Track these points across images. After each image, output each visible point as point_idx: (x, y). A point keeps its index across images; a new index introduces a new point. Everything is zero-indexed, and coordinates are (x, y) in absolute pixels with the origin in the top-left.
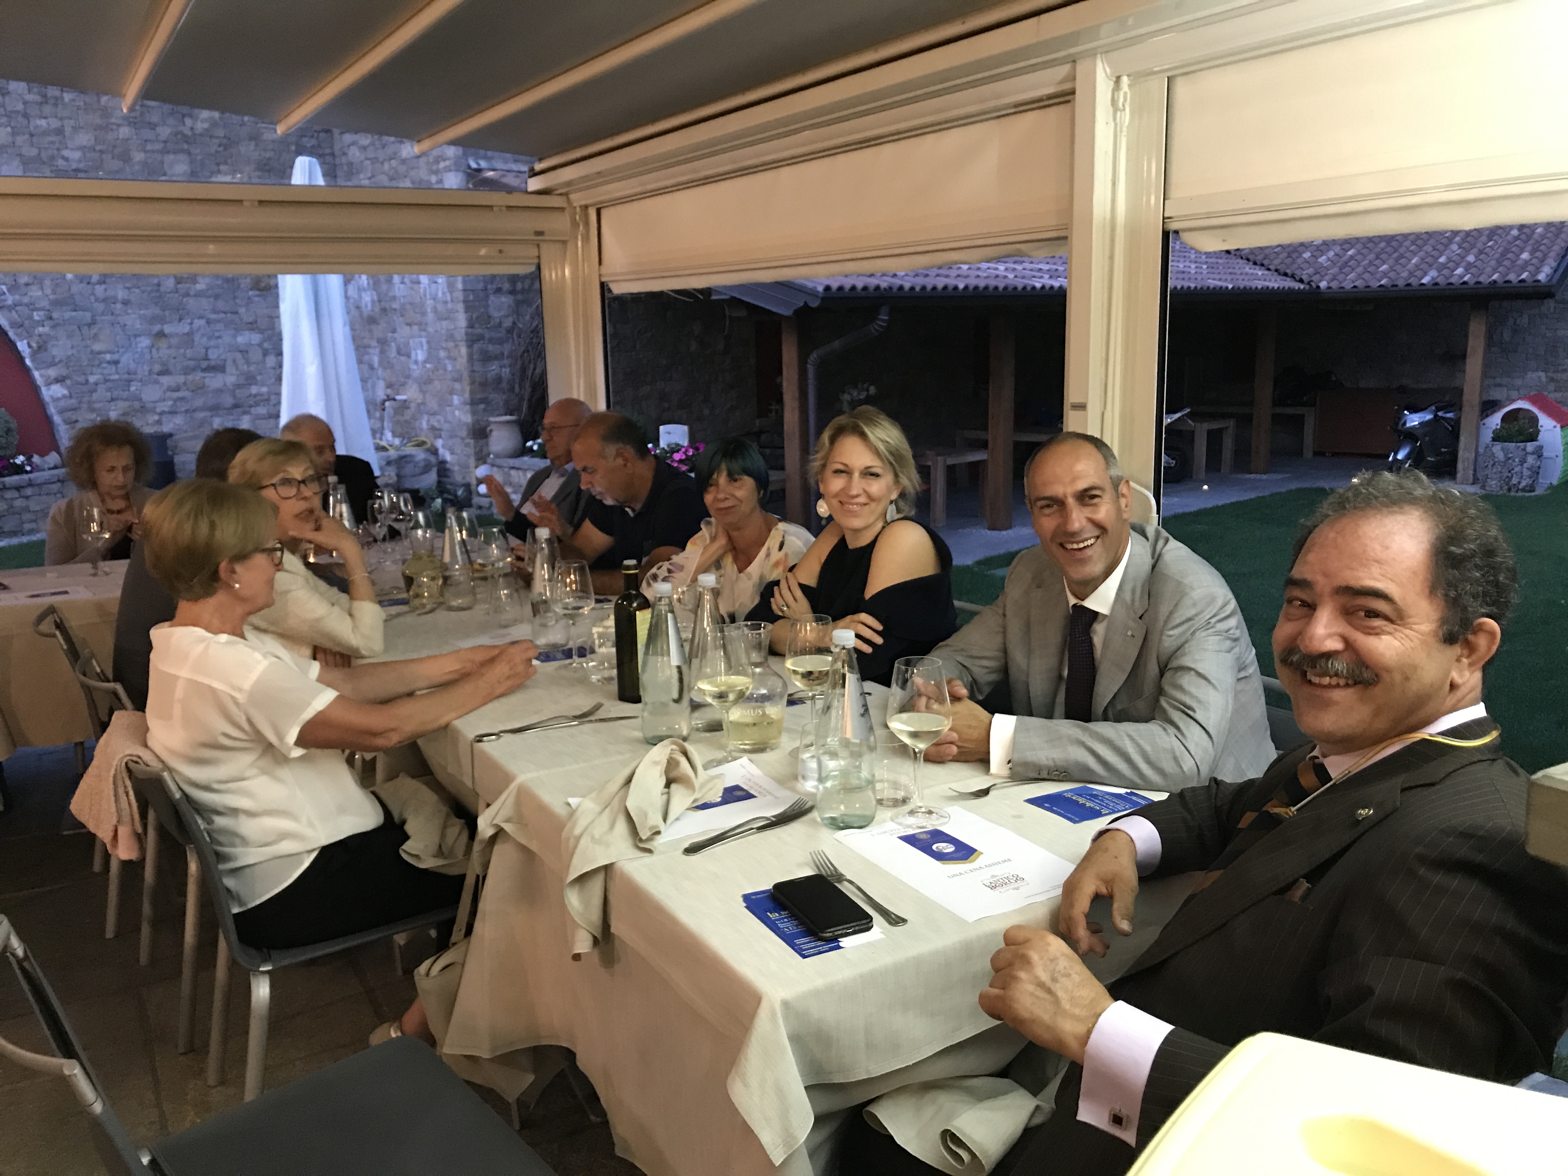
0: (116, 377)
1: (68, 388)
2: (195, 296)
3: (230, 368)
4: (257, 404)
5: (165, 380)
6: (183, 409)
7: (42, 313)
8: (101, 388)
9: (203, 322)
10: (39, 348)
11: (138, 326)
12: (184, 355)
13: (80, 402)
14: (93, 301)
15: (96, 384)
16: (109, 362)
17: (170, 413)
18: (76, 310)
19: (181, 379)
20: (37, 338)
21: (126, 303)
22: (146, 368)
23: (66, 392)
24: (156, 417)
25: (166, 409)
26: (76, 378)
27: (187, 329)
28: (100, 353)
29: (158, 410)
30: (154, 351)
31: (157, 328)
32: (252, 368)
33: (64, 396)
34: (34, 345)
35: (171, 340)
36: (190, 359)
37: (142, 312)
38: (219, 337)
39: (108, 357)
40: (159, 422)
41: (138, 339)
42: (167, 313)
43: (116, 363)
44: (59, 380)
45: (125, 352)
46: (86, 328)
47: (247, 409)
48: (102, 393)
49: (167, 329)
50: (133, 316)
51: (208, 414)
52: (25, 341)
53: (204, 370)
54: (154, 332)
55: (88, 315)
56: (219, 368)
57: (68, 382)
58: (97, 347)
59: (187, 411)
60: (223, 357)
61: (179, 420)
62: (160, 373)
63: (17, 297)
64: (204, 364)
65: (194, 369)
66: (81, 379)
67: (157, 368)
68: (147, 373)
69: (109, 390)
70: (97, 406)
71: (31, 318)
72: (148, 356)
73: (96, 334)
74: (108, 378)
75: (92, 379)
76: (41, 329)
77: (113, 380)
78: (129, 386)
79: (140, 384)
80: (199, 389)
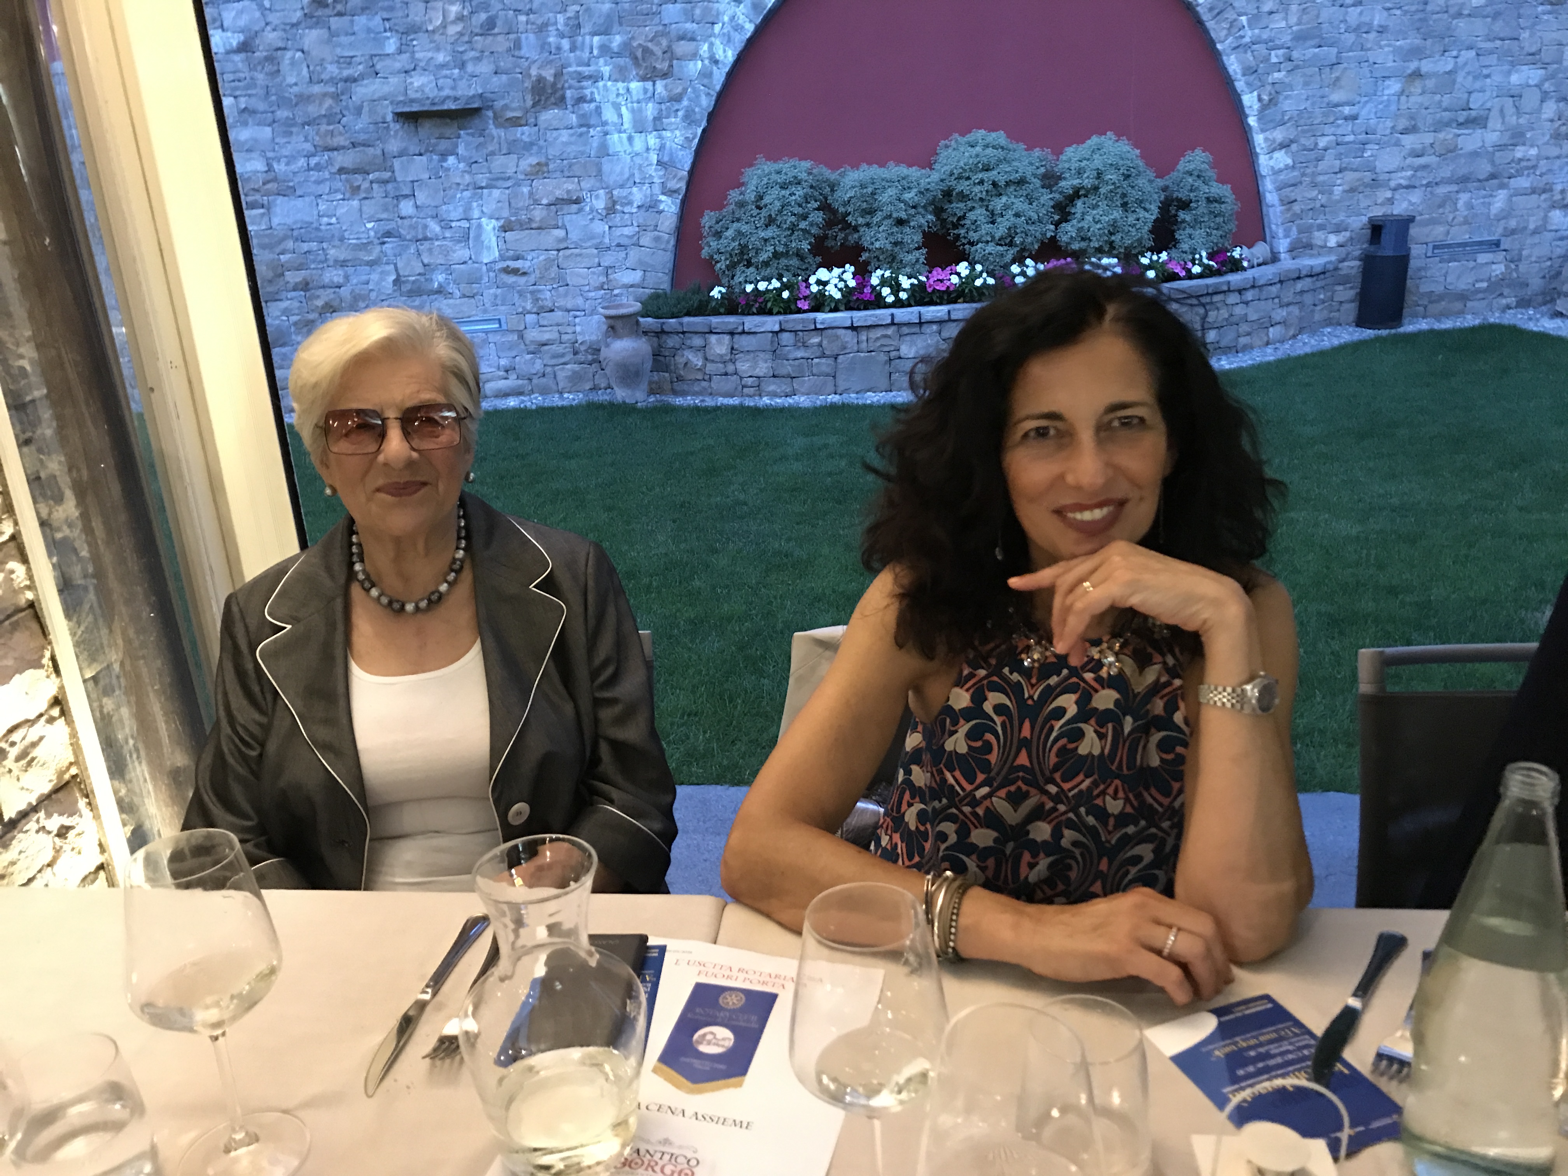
0: (1351, 138)
1: (1294, 156)
2: (1469, 15)
3: (1495, 123)
4: (1519, 173)
5: (1409, 141)
6: (1424, 182)
7: (1281, 52)
8: (1331, 154)
9: (1473, 53)
10: (1270, 100)
11: (1390, 64)
12: (1440, 102)
13: (1303, 175)
14: (1342, 31)
15: (1325, 149)
16: (1346, 119)
17: (1407, 187)
18: (1320, 46)
19: (1428, 138)
20: (1269, 88)
21: (1382, 30)
22: (1389, 124)
23: (1289, 161)
24: (1389, 194)
25: (1404, 182)
26: (1303, 141)
27: (1449, 67)
28: (1337, 105)
29: (1393, 184)
30: (1403, 98)
31: (1413, 66)
32: (1521, 121)
33: (1287, 167)
34: (1265, 98)
35: (1427, 82)
36: (1445, 110)
37: (1398, 43)
38: (1488, 76)
39: (1347, 110)
40: (1391, 201)
41: (1387, 82)
42: (1429, 41)
43: (1354, 118)
44: (1284, 146)
45: (1366, 102)
46: (1328, 69)
47: (1506, 180)
48: (1330, 161)
49: (1426, 66)
50: (1386, 49)
51: (1454, 188)
52: (1255, 93)
53: (1460, 125)
54: (1409, 71)
55: (1334, 51)
56: (1478, 122)
57: (1294, 147)
58: (1336, 97)
59: (1427, 185)
60: (1488, 105)
61: (1416, 197)
62: (1405, 132)
63: (1257, 31)
64: (1462, 116)
65: (1448, 124)
66: (1308, 142)
67: (1403, 123)
68: (1388, 132)
69: (1339, 157)
70: (1321, 178)
71: (1267, 59)
72: (1393, 108)
73: (1338, 79)
74: (1340, 139)
75: (1322, 142)
76: (1276, 75)
77: (1347, 143)
78: (1364, 150)
79: (1377, 147)
80: (1450, 152)
